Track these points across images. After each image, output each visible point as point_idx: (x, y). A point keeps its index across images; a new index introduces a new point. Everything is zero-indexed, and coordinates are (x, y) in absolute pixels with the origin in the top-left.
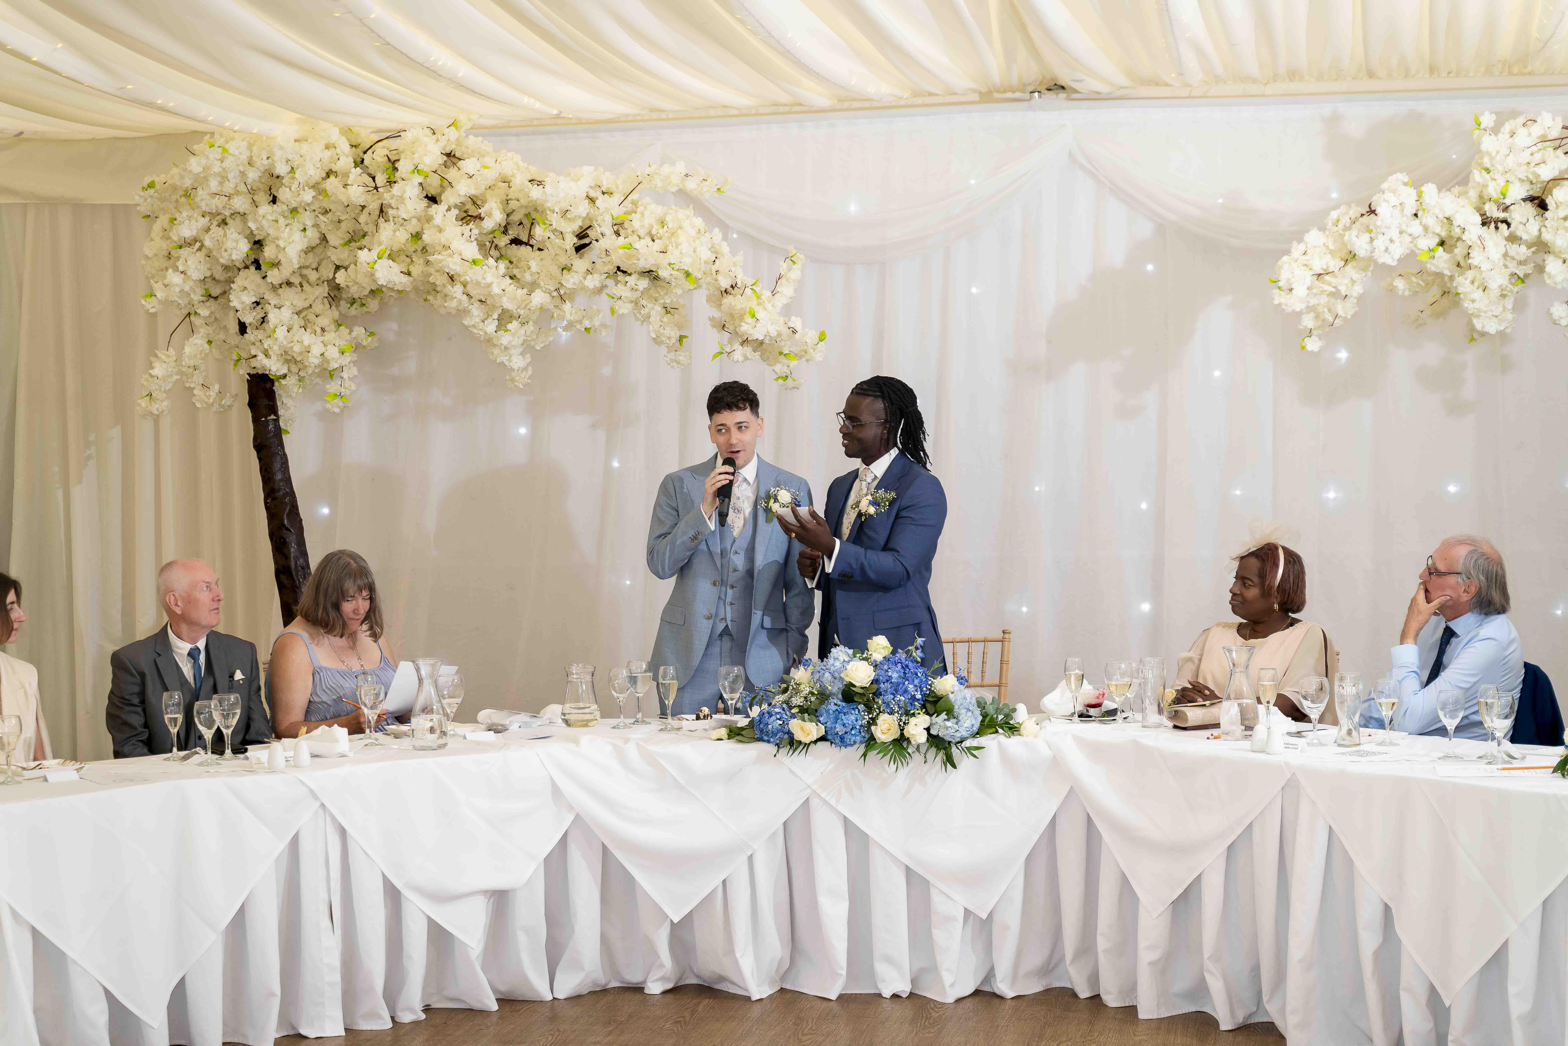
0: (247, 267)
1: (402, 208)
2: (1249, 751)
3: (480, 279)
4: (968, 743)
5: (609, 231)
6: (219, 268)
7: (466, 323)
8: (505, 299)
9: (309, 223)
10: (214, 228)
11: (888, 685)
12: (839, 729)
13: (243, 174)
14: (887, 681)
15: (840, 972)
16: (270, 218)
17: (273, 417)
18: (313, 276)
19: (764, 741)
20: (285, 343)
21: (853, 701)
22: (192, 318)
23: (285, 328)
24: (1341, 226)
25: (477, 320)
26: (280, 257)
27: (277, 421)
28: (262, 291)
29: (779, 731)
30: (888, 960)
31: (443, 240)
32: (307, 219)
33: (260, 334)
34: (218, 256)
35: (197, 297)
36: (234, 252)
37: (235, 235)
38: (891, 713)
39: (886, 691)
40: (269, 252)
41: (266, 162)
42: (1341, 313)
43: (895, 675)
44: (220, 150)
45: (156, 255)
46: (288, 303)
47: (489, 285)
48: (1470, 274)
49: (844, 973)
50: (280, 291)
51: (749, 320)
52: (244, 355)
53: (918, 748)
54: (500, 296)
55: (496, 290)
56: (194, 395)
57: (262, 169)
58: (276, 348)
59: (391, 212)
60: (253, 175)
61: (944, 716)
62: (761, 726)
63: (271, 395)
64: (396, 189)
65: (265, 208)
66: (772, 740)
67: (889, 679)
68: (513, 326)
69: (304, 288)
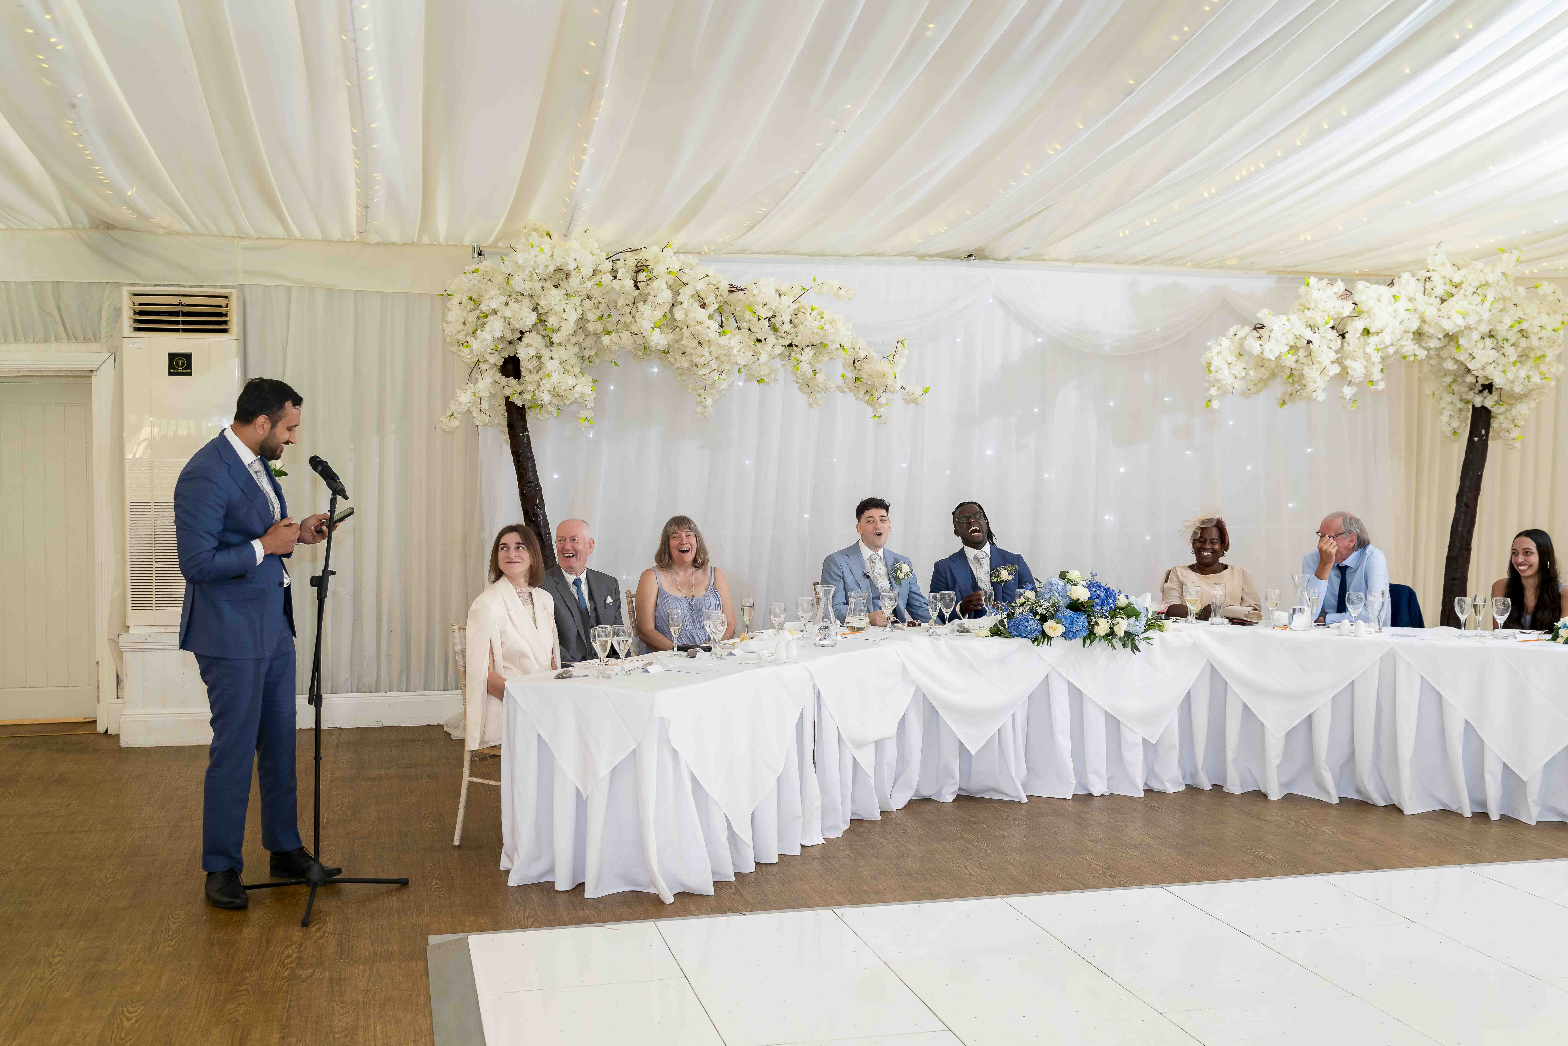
0: (530, 331)
1: (659, 296)
2: (1337, 635)
3: (727, 344)
4: (1141, 636)
5: (787, 319)
6: (509, 332)
7: (700, 373)
8: (739, 358)
9: (578, 304)
10: (512, 303)
11: (1097, 600)
12: (1075, 628)
13: (546, 267)
14: (1097, 598)
15: (1072, 781)
16: (558, 298)
17: (527, 433)
18: (574, 340)
19: (1021, 636)
20: (555, 383)
21: (1081, 610)
22: (481, 364)
23: (557, 373)
24: (1239, 336)
25: (708, 371)
26: (562, 324)
27: (528, 435)
28: (539, 347)
29: (1035, 630)
30: (1096, 772)
31: (697, 317)
32: (576, 300)
33: (535, 377)
34: (514, 322)
35: (489, 351)
36: (528, 320)
37: (526, 309)
38: (1106, 617)
39: (1097, 604)
40: (552, 321)
41: (563, 260)
42: (1236, 386)
43: (1102, 594)
44: (538, 249)
45: (456, 321)
46: (557, 357)
47: (732, 348)
48: (1315, 367)
49: (1075, 782)
50: (552, 348)
51: (891, 378)
52: (518, 391)
53: (1120, 639)
54: (735, 355)
55: (735, 351)
56: (474, 417)
57: (558, 265)
58: (548, 386)
59: (651, 298)
60: (552, 268)
61: (1133, 619)
62: (1020, 627)
63: (523, 418)
64: (655, 284)
65: (554, 291)
66: (1029, 636)
67: (1098, 597)
68: (723, 376)
69: (567, 347)
